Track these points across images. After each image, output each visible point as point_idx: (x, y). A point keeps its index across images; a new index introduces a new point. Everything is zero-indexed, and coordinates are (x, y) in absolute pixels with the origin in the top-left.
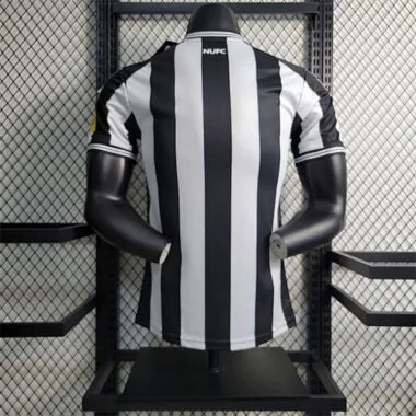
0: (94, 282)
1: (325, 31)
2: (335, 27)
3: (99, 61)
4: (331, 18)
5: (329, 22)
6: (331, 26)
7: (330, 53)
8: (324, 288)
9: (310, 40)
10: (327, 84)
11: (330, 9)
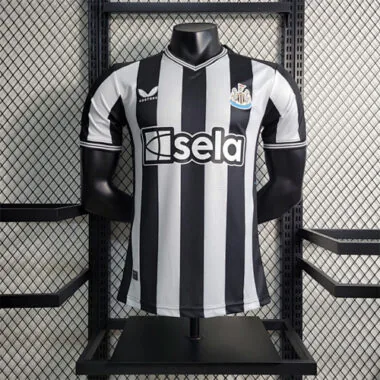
0: (87, 257)
1: (297, 28)
2: (306, 24)
4: (302, 16)
5: (300, 20)
6: (302, 24)
7: (301, 49)
8: (295, 262)
9: (283, 37)
10: (299, 77)
11: (302, 8)
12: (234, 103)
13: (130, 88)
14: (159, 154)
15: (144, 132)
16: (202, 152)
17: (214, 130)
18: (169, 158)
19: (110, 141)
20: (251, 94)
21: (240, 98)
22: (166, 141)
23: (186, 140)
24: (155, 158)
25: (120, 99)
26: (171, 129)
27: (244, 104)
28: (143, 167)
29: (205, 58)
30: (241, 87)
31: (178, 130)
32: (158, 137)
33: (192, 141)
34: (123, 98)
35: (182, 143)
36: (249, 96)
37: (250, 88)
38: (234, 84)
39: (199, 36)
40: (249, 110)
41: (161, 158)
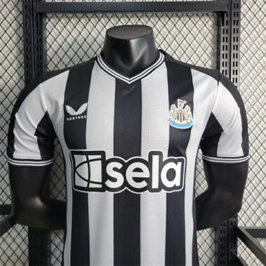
0: (27, 252)
1: (233, 27)
2: (242, 23)
3: (27, 57)
4: (238, 14)
5: (236, 19)
6: (238, 23)
7: (237, 47)
8: (230, 258)
9: (218, 35)
10: (235, 76)
11: (238, 6)
12: (173, 123)
13: (57, 103)
14: (89, 181)
15: (73, 153)
16: (137, 180)
17: (151, 154)
18: (100, 186)
19: (39, 157)
20: (192, 111)
21: (180, 117)
22: (96, 167)
23: (119, 166)
24: (85, 184)
25: (47, 114)
26: (103, 153)
27: (185, 122)
28: (73, 191)
29: (140, 68)
30: (181, 102)
31: (110, 154)
32: (88, 161)
33: (125, 166)
34: (50, 113)
35: (115, 169)
36: (190, 112)
37: (191, 103)
38: (172, 101)
39: (133, 42)
40: (190, 129)
41: (92, 185)
